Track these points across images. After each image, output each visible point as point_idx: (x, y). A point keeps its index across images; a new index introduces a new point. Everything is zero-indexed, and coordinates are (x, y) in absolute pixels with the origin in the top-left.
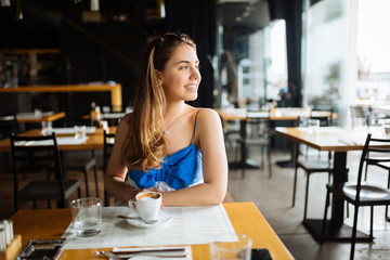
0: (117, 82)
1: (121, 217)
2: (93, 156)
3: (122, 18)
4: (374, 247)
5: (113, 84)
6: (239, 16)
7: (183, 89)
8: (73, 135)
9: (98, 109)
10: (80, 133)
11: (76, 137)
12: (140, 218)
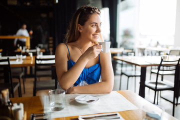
2: (22, 71)
3: (28, 4)
7: (92, 36)
8: (15, 60)
9: (21, 48)
10: (19, 59)
11: (17, 61)
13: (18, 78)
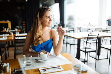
0: (9, 21)
1: (35, 60)
3: (9, 1)
4: (88, 63)
5: (8, 21)
6: (45, 2)
9: (5, 29)
10: (5, 36)
11: (3, 38)
12: (42, 59)
13: (5, 48)
